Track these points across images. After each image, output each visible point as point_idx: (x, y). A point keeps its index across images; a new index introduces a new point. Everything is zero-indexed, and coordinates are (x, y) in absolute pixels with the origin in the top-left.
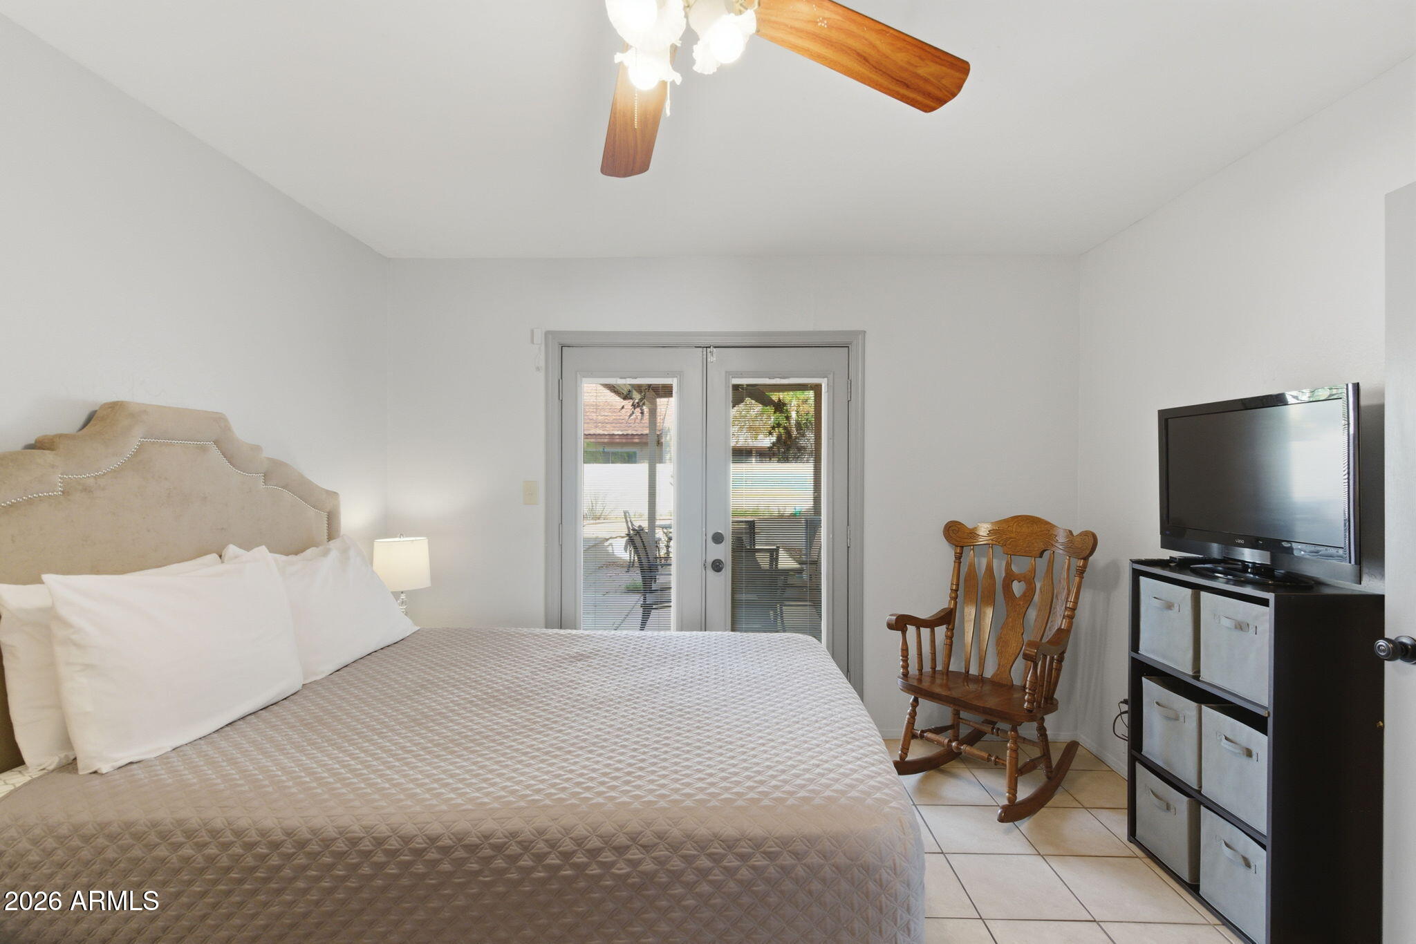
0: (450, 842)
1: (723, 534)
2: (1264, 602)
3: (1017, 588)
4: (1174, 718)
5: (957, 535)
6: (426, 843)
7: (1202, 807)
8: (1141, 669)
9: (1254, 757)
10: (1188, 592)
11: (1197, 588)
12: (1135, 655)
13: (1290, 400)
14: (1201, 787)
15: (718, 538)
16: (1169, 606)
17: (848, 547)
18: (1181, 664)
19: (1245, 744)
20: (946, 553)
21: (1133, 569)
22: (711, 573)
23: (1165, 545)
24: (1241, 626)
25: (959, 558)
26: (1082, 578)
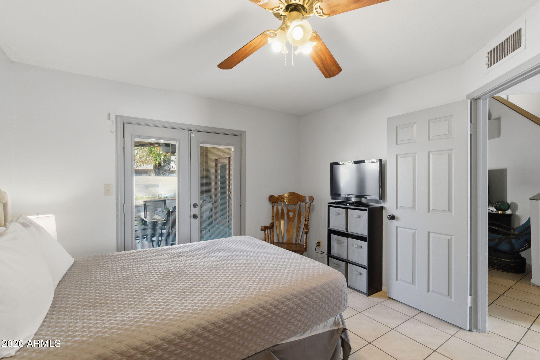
0: (231, 319)
1: (197, 204)
2: (366, 210)
3: (291, 214)
4: (340, 243)
5: (273, 200)
6: (223, 322)
7: (349, 264)
8: (331, 232)
9: (362, 248)
10: (344, 210)
11: (347, 209)
12: (328, 228)
13: (366, 162)
14: (348, 259)
15: (195, 206)
16: (339, 214)
17: (240, 205)
18: (343, 229)
19: (360, 245)
20: (268, 206)
21: (328, 205)
22: (193, 220)
23: (332, 198)
24: (359, 217)
25: (273, 207)
26: (310, 209)
